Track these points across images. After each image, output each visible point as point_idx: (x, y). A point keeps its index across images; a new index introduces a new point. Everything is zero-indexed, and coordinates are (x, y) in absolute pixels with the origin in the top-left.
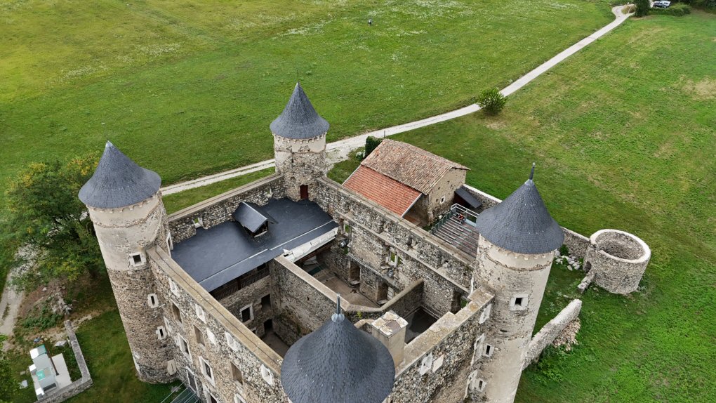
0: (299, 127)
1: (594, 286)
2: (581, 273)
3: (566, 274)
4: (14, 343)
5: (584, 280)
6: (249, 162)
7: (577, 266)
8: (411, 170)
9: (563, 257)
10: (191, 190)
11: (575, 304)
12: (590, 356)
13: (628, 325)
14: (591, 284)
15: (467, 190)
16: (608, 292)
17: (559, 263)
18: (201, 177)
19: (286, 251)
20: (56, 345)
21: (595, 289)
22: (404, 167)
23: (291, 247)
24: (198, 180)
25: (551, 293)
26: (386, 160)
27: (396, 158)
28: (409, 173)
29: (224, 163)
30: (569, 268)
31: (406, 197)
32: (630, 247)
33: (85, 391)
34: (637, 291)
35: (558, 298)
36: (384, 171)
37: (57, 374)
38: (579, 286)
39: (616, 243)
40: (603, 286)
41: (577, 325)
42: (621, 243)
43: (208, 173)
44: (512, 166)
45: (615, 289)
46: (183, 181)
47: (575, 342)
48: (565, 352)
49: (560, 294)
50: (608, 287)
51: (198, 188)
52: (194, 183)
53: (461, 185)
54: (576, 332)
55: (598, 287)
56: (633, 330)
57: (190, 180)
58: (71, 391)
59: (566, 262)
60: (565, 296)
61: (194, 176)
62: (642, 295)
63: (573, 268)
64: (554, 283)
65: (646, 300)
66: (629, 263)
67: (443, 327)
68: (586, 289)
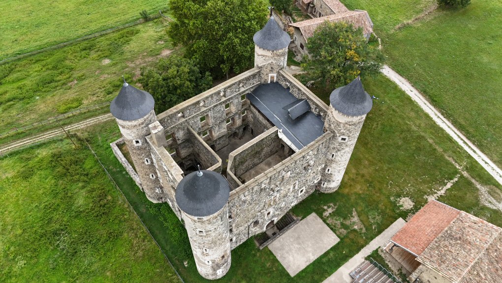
8: (452, 248)
19: (281, 130)
29: (471, 131)
31: (415, 245)
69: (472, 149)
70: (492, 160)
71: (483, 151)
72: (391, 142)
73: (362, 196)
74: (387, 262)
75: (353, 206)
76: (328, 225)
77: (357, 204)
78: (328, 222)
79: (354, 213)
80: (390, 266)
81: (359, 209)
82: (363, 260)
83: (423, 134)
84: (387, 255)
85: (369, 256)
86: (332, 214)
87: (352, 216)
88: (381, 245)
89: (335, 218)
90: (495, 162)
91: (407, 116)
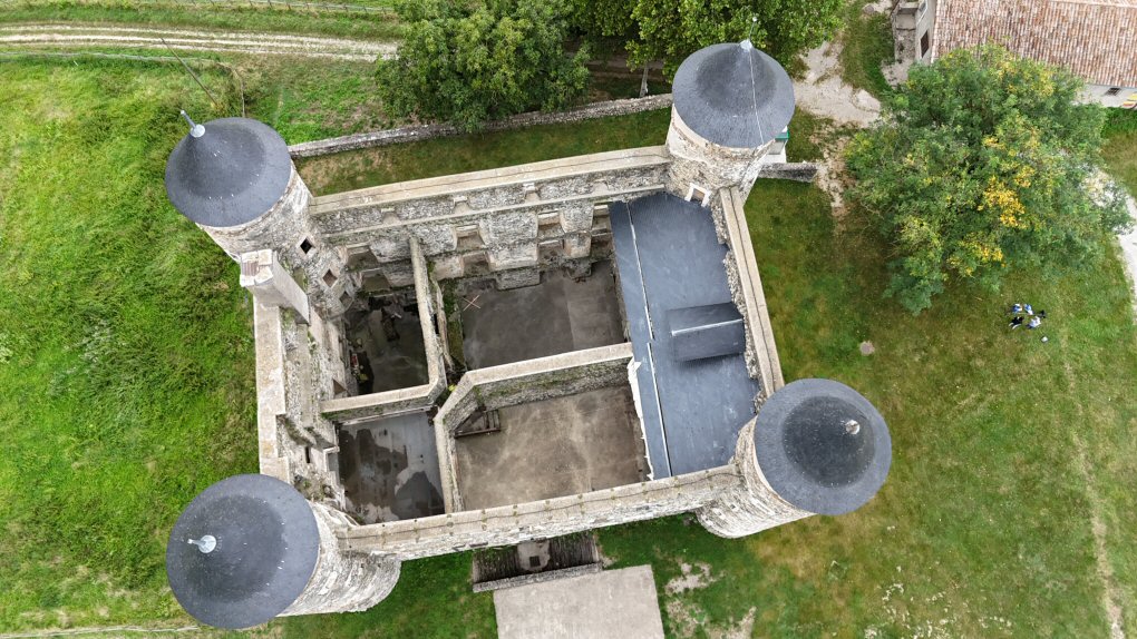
23: (642, 374)
72: (980, 474)
73: (797, 587)
75: (754, 600)
76: (664, 614)
77: (771, 600)
78: (669, 608)
79: (747, 621)
81: (766, 616)
83: (1091, 494)
86: (691, 593)
87: (736, 625)
89: (693, 607)
91: (1087, 416)
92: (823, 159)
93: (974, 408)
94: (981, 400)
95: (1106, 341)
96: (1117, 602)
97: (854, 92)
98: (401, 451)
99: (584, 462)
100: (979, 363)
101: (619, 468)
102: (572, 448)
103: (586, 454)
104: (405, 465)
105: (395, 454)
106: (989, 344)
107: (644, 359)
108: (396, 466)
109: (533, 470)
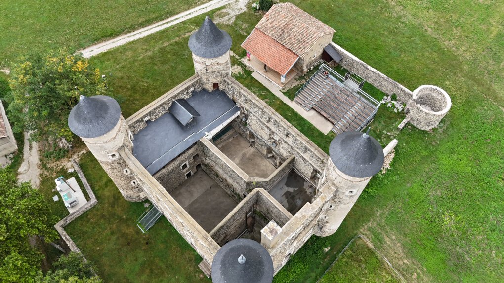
0: (210, 49)
1: (409, 125)
2: (402, 115)
3: (392, 116)
4: (42, 169)
5: (403, 122)
6: (172, 14)
7: (400, 109)
8: (293, 35)
9: (393, 102)
10: (133, 42)
11: (394, 143)
12: (396, 177)
13: (425, 153)
14: (407, 124)
15: (333, 47)
16: (417, 128)
17: (389, 107)
18: (138, 29)
19: (206, 133)
20: (69, 171)
21: (409, 127)
22: (287, 32)
23: (209, 130)
24: (136, 32)
25: (380, 131)
26: (274, 25)
27: (282, 24)
28: (290, 39)
29: (153, 16)
30: (395, 111)
31: (288, 59)
32: (439, 98)
33: (95, 206)
34: (437, 127)
35: (383, 135)
36: (273, 35)
37: (75, 191)
38: (399, 126)
39: (431, 94)
40: (415, 125)
41: (393, 155)
42: (433, 94)
43: (143, 25)
44: (369, 16)
45: (422, 128)
46: (126, 33)
47: (389, 167)
48: (382, 174)
49: (385, 132)
50: (418, 126)
51: (138, 40)
52: (134, 35)
53: (328, 43)
54: (391, 160)
55: (412, 125)
56: (428, 157)
57: (130, 32)
58: (87, 208)
59: (394, 106)
60: (388, 133)
61: (132, 28)
62: (440, 130)
63: (398, 110)
64: (383, 123)
65: (441, 134)
66: (434, 115)
67: (304, 214)
68: (403, 128)
69: (175, 19)
70: (186, 10)
71: (177, 14)
74: (292, 87)
80: (295, 85)
82: (293, 102)
84: (286, 86)
85: (289, 98)
88: (278, 90)
90: (189, 9)
91: (132, 57)
92: (63, 167)
93: (147, 82)
94: (142, 81)
95: (102, 62)
96: (185, 35)
97: (21, 173)
98: (284, 197)
99: (243, 154)
100: (129, 86)
101: (238, 143)
102: (241, 160)
103: (240, 154)
104: (288, 192)
105: (287, 197)
106: (120, 87)
107: (203, 132)
108: (290, 195)
109: (257, 167)
